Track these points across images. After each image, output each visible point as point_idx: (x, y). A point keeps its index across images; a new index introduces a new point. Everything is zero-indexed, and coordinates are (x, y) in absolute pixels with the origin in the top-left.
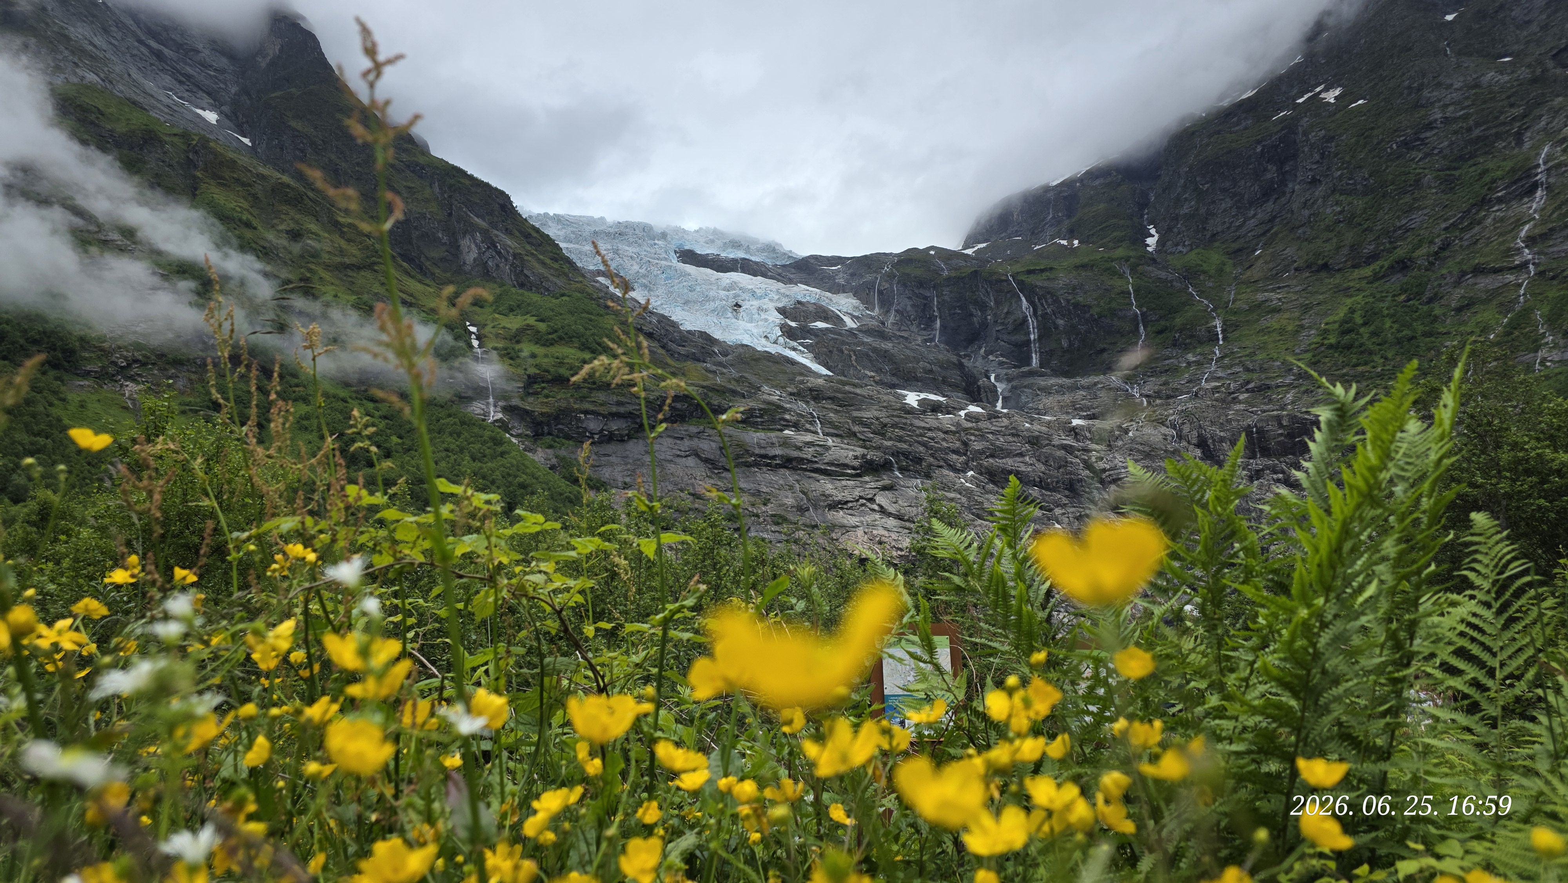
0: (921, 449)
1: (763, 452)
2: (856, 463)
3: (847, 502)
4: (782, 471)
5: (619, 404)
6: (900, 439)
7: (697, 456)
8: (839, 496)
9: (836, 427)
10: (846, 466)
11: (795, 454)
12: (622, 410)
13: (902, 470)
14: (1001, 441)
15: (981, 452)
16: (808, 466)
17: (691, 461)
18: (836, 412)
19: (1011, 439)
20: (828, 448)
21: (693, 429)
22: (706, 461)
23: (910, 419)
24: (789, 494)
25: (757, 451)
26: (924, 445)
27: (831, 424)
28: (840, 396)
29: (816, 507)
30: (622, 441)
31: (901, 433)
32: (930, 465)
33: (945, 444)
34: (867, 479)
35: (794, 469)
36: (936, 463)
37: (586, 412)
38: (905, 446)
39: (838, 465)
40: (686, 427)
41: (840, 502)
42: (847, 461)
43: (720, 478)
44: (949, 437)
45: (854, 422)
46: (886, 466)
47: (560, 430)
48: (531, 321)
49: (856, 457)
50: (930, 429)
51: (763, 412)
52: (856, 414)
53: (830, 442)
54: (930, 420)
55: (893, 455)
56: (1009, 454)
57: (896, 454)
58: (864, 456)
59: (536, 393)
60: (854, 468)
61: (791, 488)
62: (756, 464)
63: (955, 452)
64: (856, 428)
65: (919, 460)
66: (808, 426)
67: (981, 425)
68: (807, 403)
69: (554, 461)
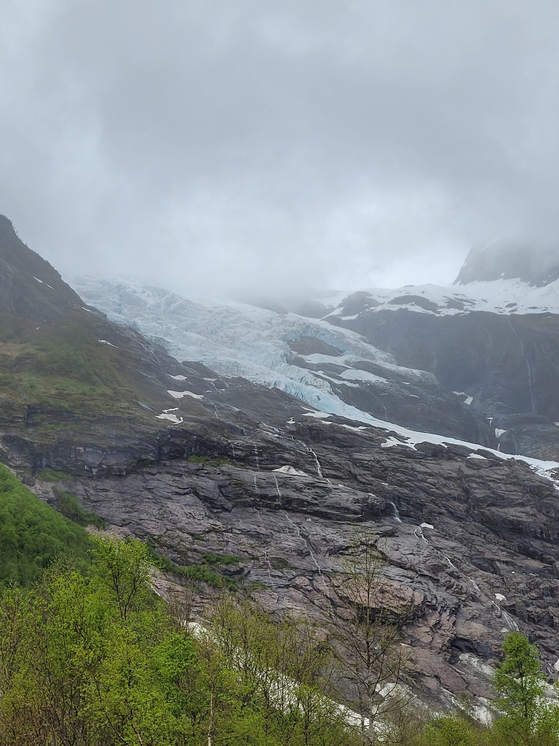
0: (422, 495)
1: (263, 492)
2: (356, 507)
3: (347, 548)
4: (283, 512)
5: (119, 438)
6: (401, 484)
7: (196, 494)
8: (341, 542)
9: (337, 469)
10: (347, 510)
11: (295, 495)
12: (121, 444)
13: (402, 515)
14: (502, 489)
15: (483, 500)
16: (309, 509)
17: (190, 498)
18: (336, 453)
19: (513, 488)
20: (328, 491)
21: (193, 466)
22: (205, 499)
23: (412, 464)
24: (288, 536)
25: (257, 491)
26: (425, 491)
27: (331, 464)
28: (340, 436)
29: (317, 551)
30: (121, 476)
31: (403, 477)
32: (431, 512)
33: (446, 491)
34: (368, 524)
35: (293, 511)
36: (437, 509)
37: (85, 445)
38: (407, 491)
39: (338, 509)
40: (184, 463)
41: (340, 548)
42: (349, 505)
43: (219, 518)
44: (451, 483)
45: (354, 463)
46: (387, 512)
47: (58, 463)
48: (31, 350)
49: (357, 501)
50: (431, 475)
51: (262, 450)
52: (357, 456)
53: (330, 483)
54: (433, 466)
55: (394, 500)
56: (512, 504)
57: (398, 499)
58: (365, 500)
59: (35, 425)
60: (355, 513)
61: (291, 531)
62: (254, 505)
63: (457, 499)
64: (356, 471)
65: (421, 506)
66: (308, 467)
67: (483, 472)
68: (307, 442)
69: (52, 495)
